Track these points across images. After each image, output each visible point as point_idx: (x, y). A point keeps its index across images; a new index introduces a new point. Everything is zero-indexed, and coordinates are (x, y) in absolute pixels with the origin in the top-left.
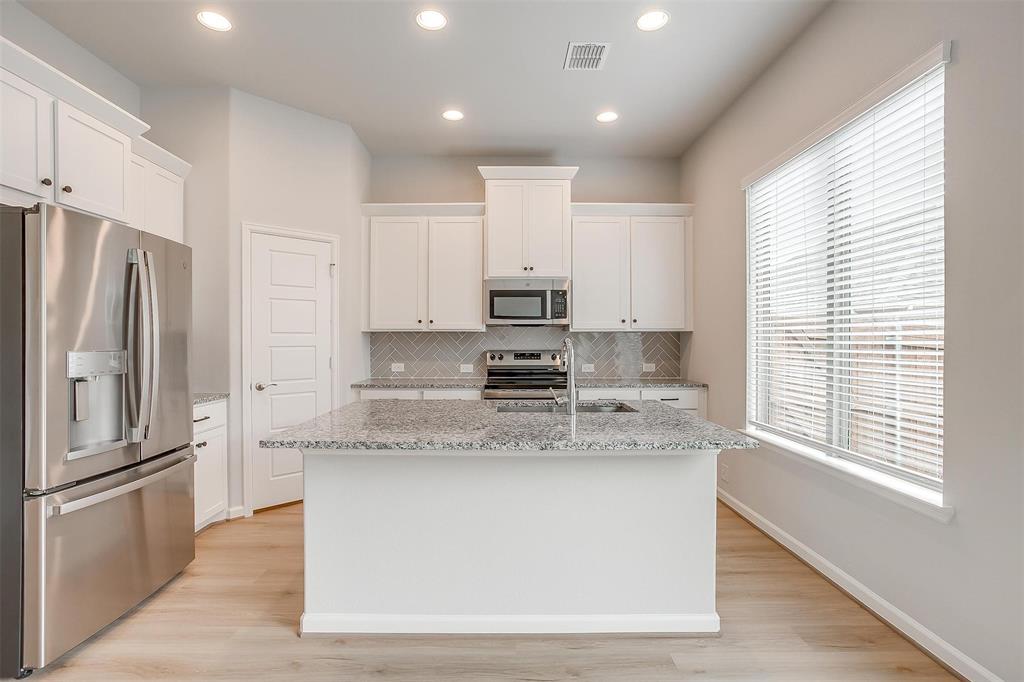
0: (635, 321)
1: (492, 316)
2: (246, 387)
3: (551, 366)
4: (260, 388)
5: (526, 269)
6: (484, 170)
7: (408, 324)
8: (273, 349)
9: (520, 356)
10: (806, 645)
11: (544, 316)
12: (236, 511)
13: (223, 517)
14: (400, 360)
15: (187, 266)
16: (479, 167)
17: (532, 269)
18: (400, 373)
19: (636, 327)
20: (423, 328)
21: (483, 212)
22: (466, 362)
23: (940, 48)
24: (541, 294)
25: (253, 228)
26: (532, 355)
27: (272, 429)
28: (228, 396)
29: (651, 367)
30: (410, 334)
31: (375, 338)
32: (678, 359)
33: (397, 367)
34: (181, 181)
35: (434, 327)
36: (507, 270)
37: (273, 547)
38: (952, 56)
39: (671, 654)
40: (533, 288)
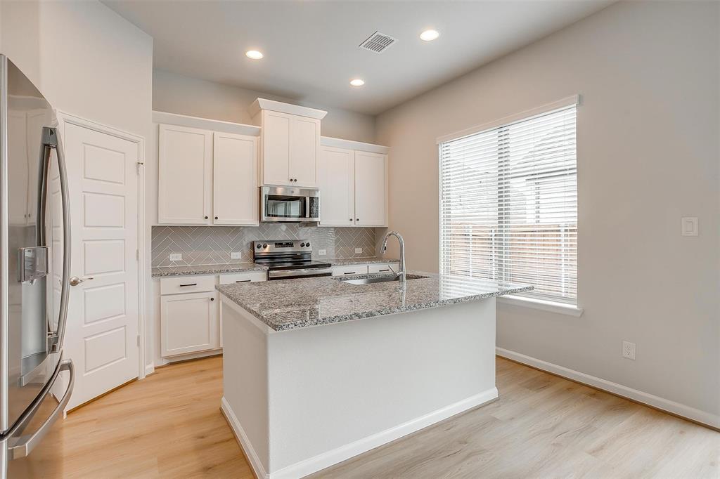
0: (358, 219)
1: (266, 215)
3: (299, 252)
5: (291, 180)
6: (262, 101)
7: (198, 221)
8: (86, 243)
9: (279, 244)
10: (531, 391)
11: (305, 216)
14: (177, 251)
16: (259, 99)
17: (296, 180)
18: (178, 262)
19: (358, 224)
20: (209, 223)
21: (259, 133)
22: (235, 250)
23: (576, 96)
24: (303, 200)
25: (67, 117)
26: (287, 244)
27: (86, 323)
29: (359, 250)
31: (155, 232)
32: (374, 245)
33: (175, 257)
35: (217, 223)
37: (135, 438)
38: (580, 102)
39: (492, 415)
40: (296, 194)
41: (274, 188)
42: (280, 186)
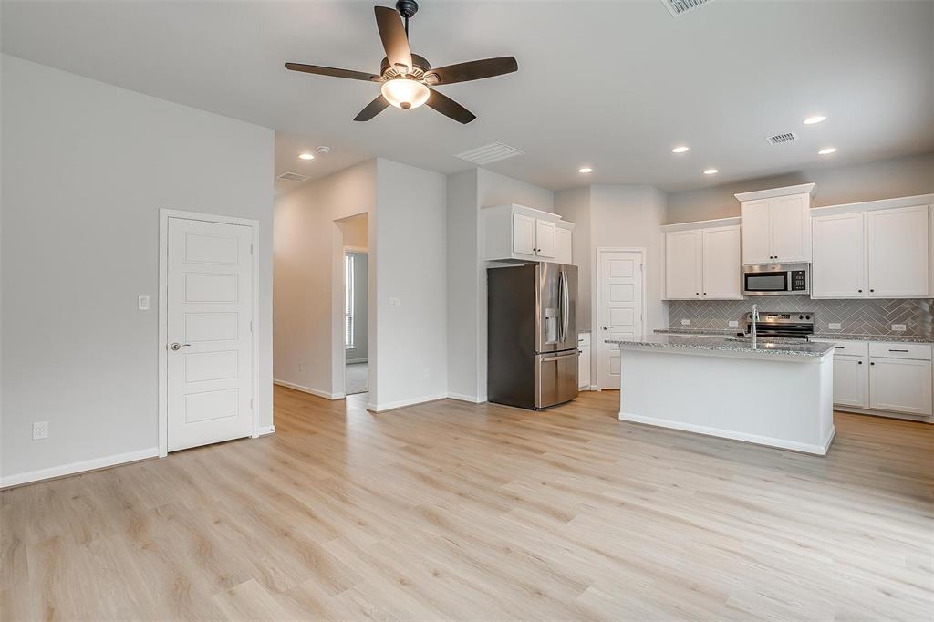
0: (872, 291)
1: (746, 289)
2: (599, 328)
3: (799, 324)
4: (605, 329)
5: (771, 258)
7: (690, 296)
11: (786, 289)
12: (594, 387)
13: (588, 389)
14: (687, 317)
15: (576, 275)
16: (735, 193)
17: (776, 257)
18: (688, 326)
19: (872, 296)
20: (700, 297)
21: (740, 222)
22: (733, 319)
24: (784, 274)
25: (601, 251)
26: (784, 315)
28: (590, 332)
29: (901, 327)
30: (694, 302)
31: (672, 305)
33: (686, 322)
34: (570, 232)
35: (706, 298)
36: (757, 259)
40: (777, 270)
41: (751, 267)
42: (755, 265)
